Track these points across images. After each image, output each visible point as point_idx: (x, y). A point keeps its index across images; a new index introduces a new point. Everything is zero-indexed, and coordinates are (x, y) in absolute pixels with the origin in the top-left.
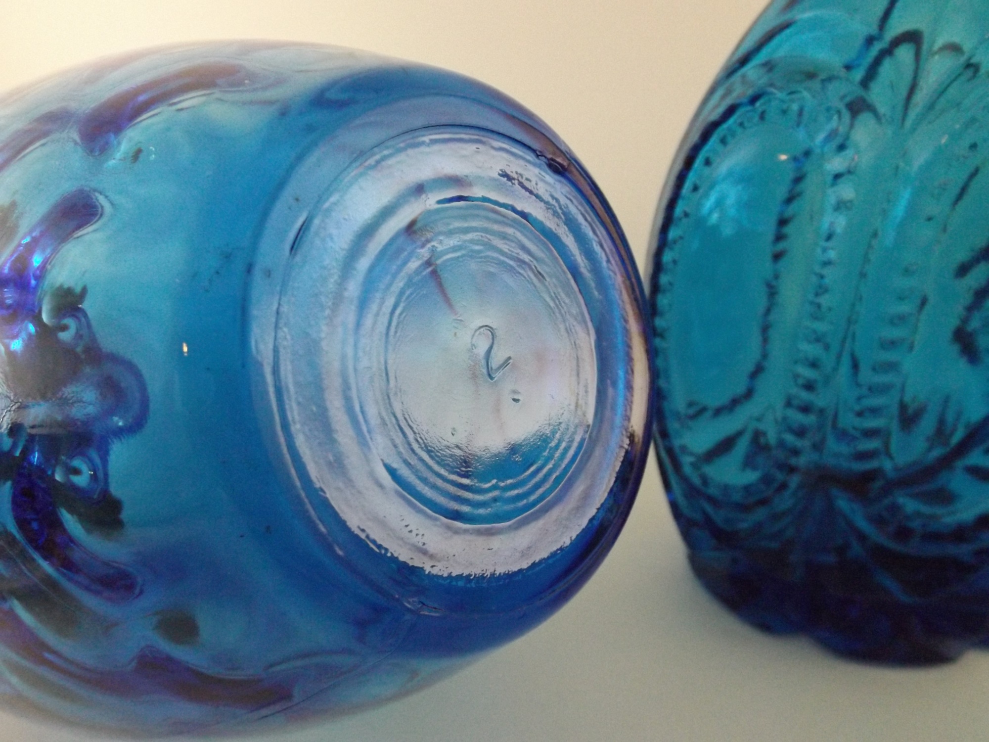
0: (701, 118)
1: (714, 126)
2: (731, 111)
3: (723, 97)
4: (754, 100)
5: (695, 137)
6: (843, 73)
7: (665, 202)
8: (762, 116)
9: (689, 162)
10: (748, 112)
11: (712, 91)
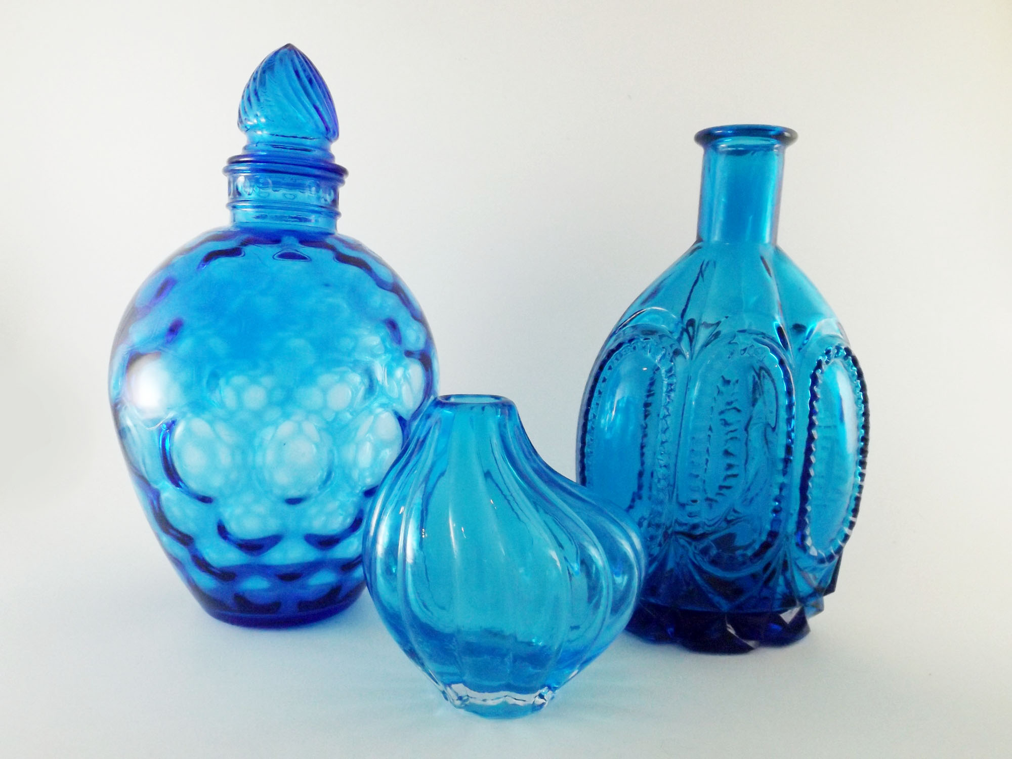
0: (607, 347)
1: (612, 352)
2: (620, 345)
3: (616, 340)
4: (630, 341)
5: (604, 356)
6: (670, 335)
7: (589, 388)
8: (634, 348)
9: (601, 368)
10: (628, 346)
11: (611, 336)
